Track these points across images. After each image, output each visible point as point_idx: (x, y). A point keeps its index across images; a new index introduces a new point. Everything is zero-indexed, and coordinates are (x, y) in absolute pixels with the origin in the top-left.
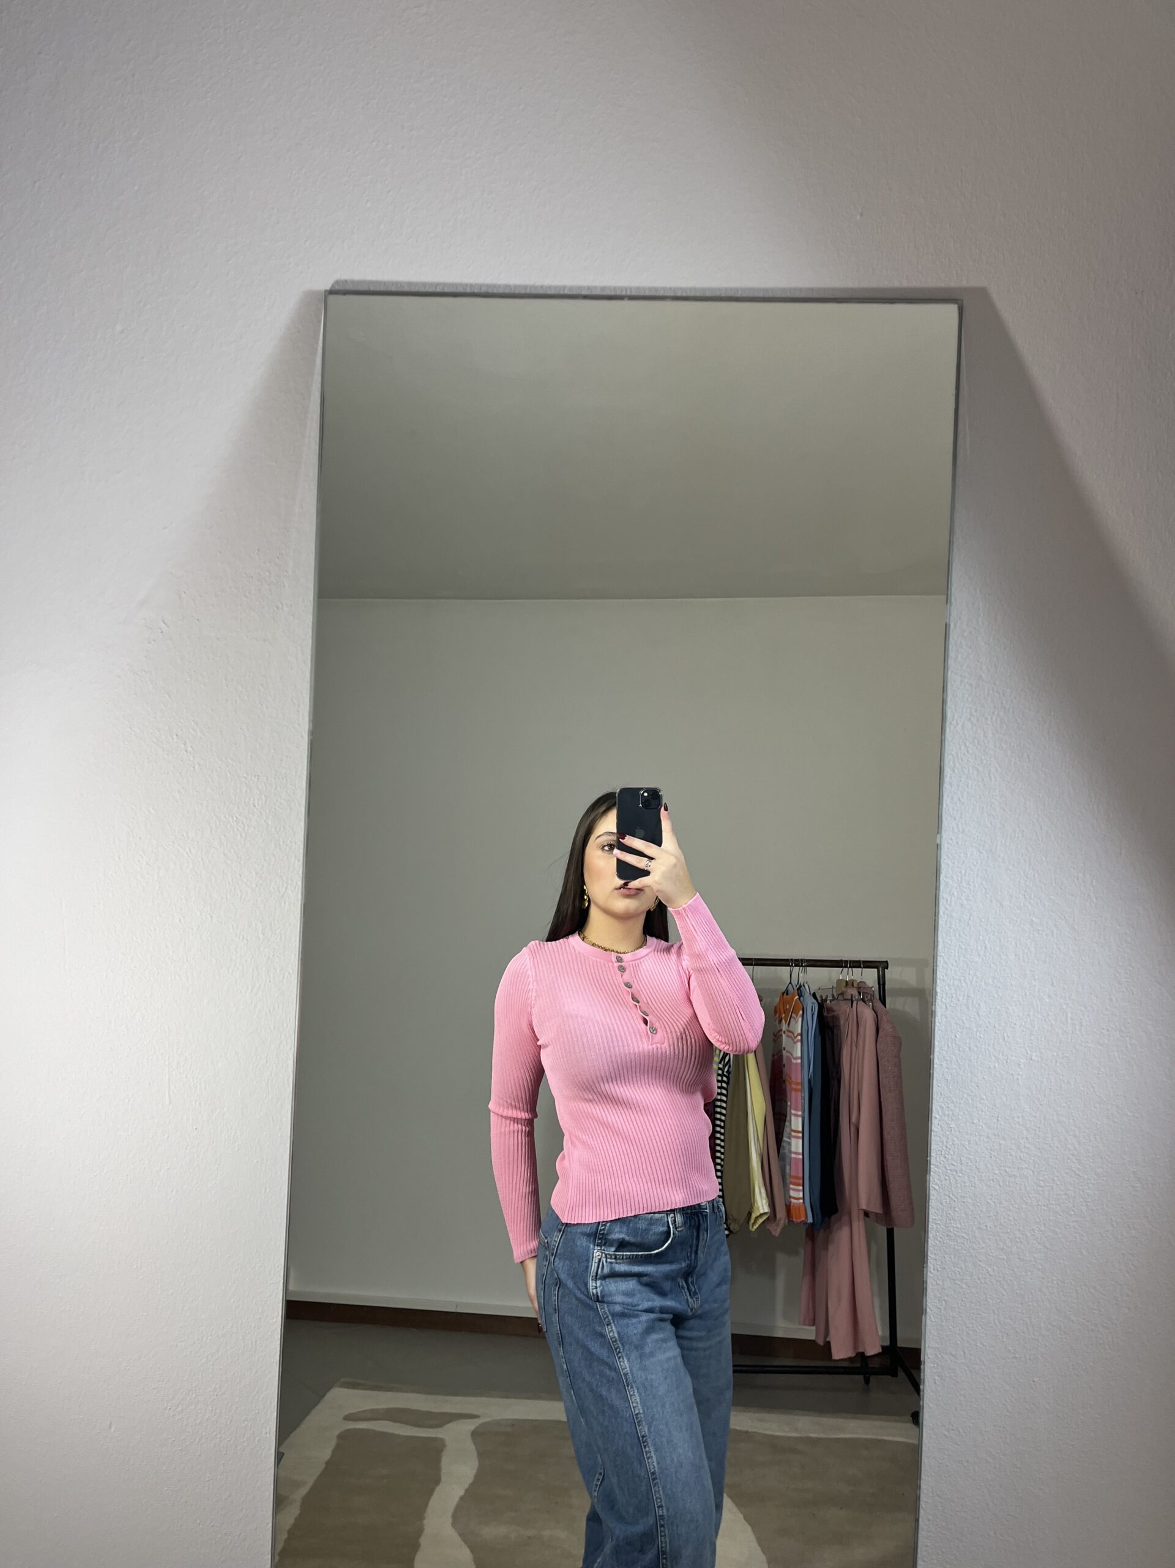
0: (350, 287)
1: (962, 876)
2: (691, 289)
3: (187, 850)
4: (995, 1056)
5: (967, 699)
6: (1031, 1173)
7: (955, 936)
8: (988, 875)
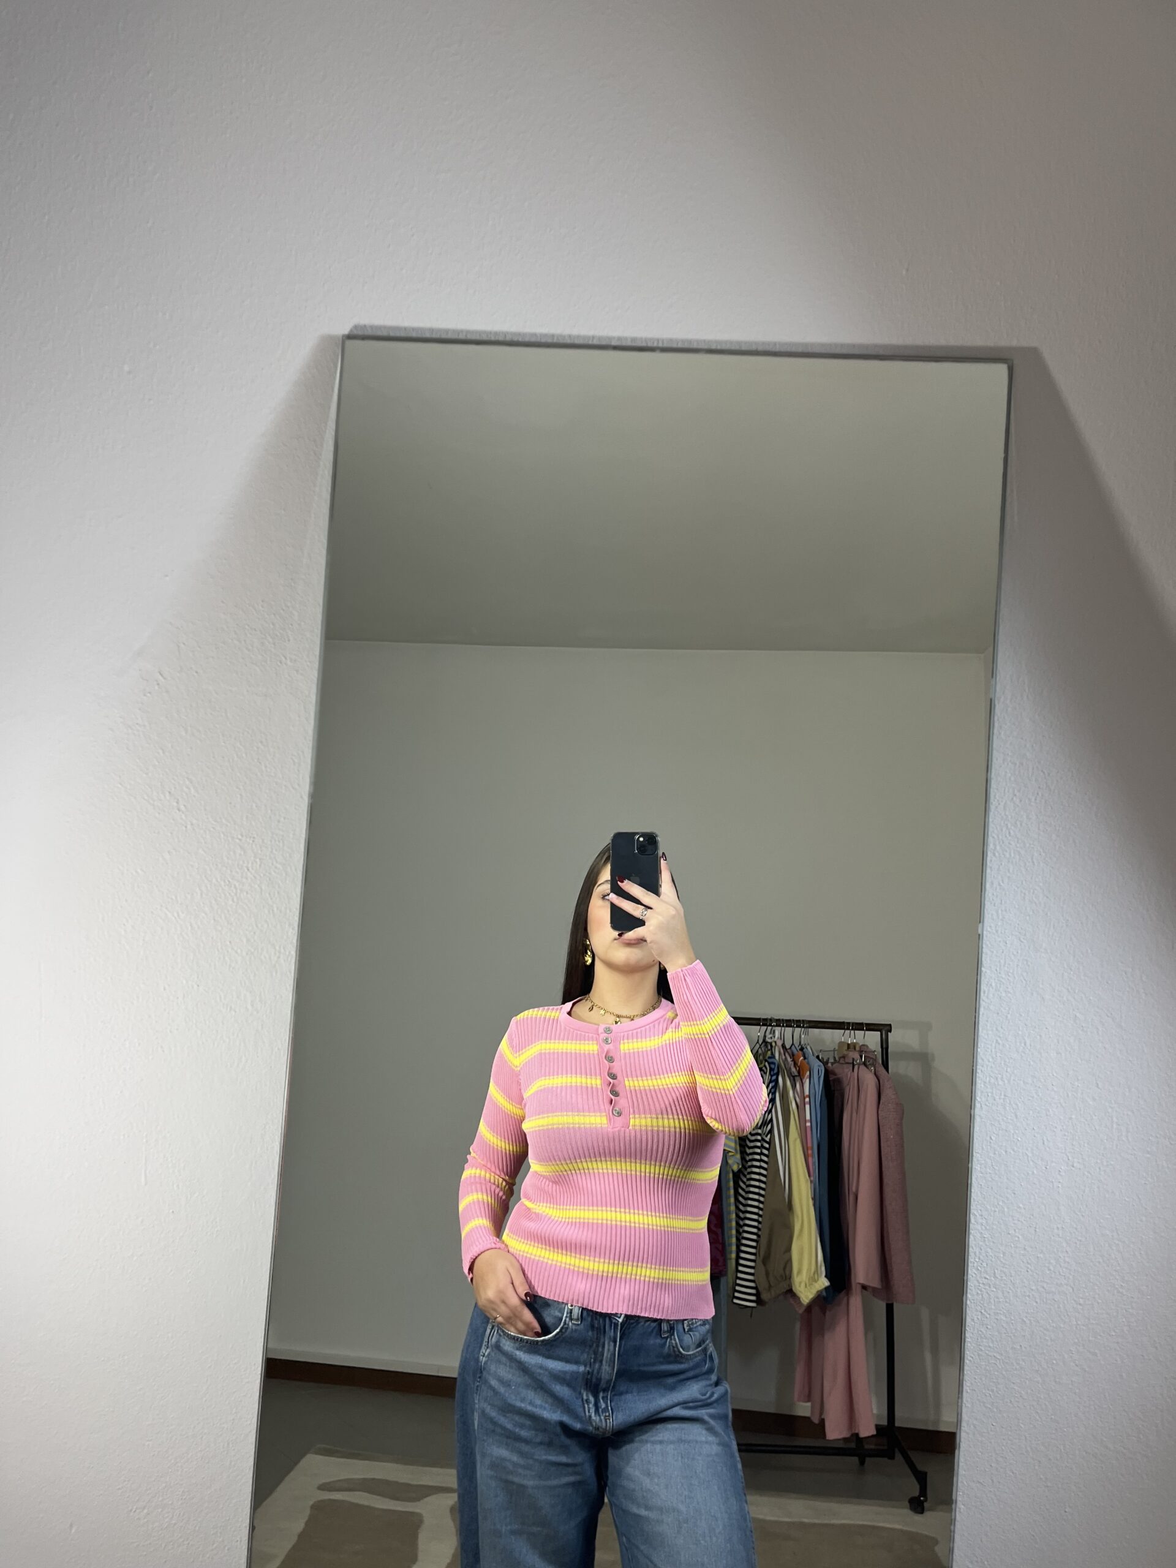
0: (369, 332)
1: (1000, 966)
2: (726, 342)
3: (176, 915)
4: (1033, 1161)
5: (1010, 779)
6: (1071, 1290)
7: (992, 1030)
8: (1029, 966)
